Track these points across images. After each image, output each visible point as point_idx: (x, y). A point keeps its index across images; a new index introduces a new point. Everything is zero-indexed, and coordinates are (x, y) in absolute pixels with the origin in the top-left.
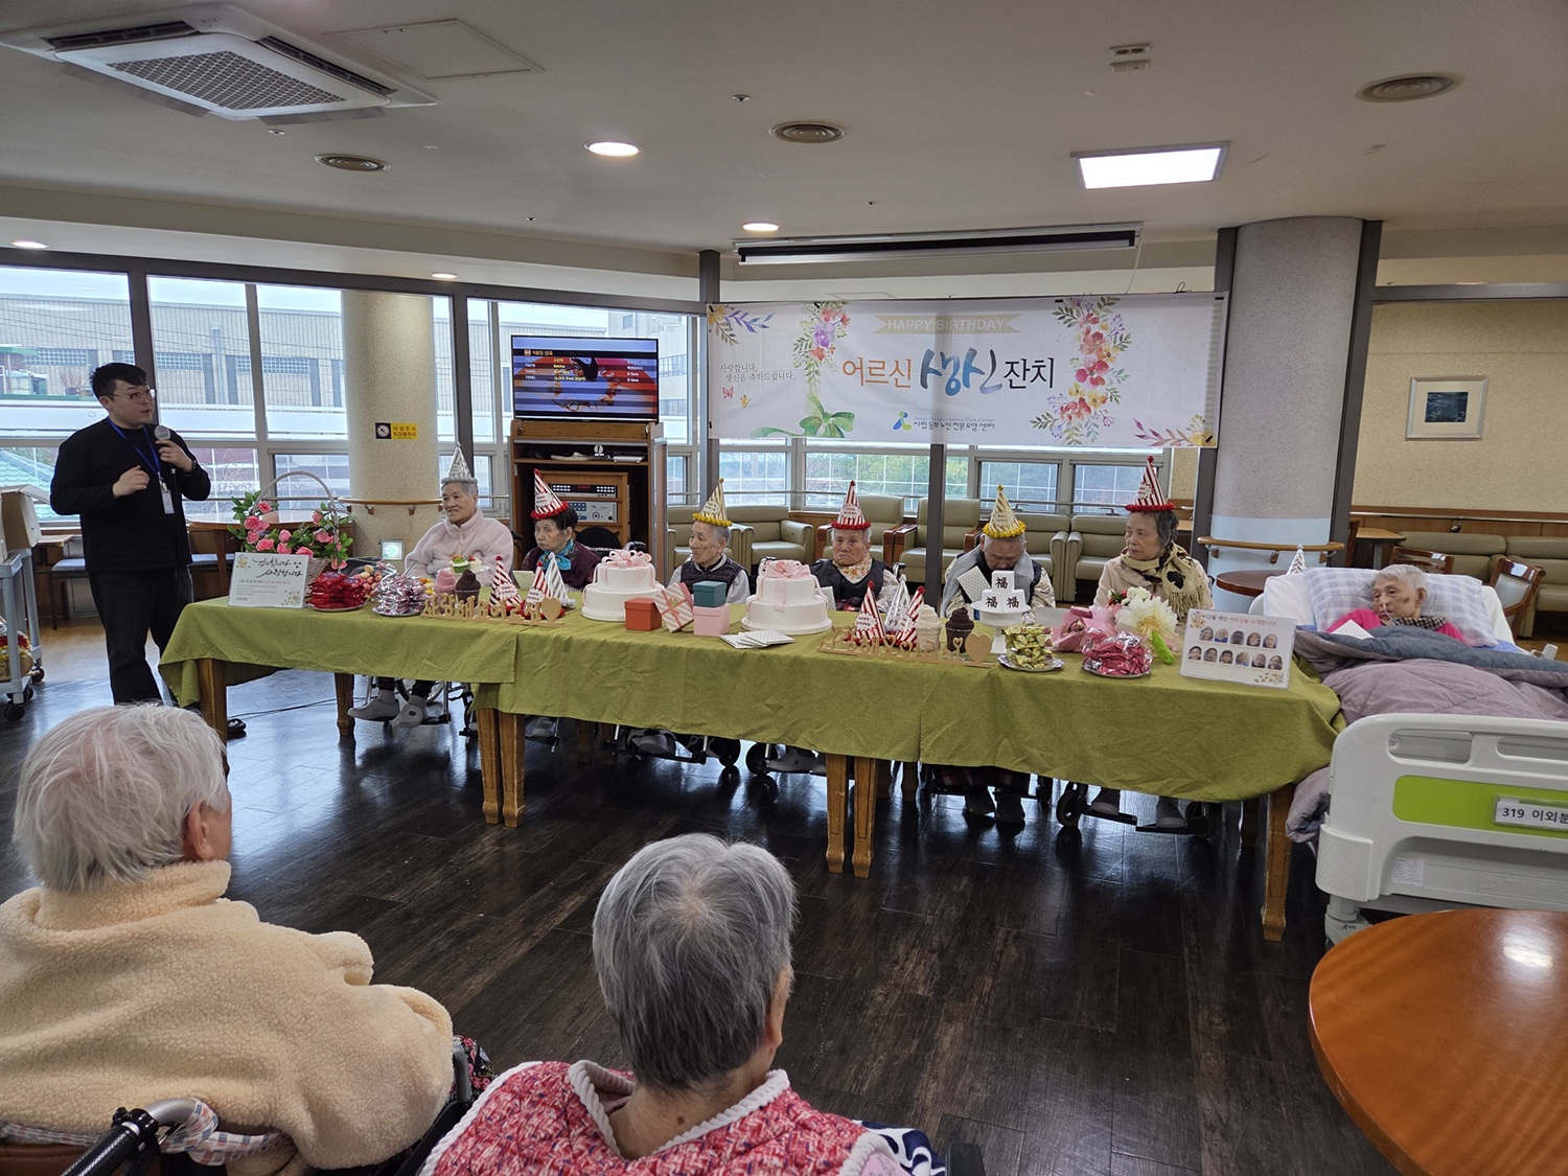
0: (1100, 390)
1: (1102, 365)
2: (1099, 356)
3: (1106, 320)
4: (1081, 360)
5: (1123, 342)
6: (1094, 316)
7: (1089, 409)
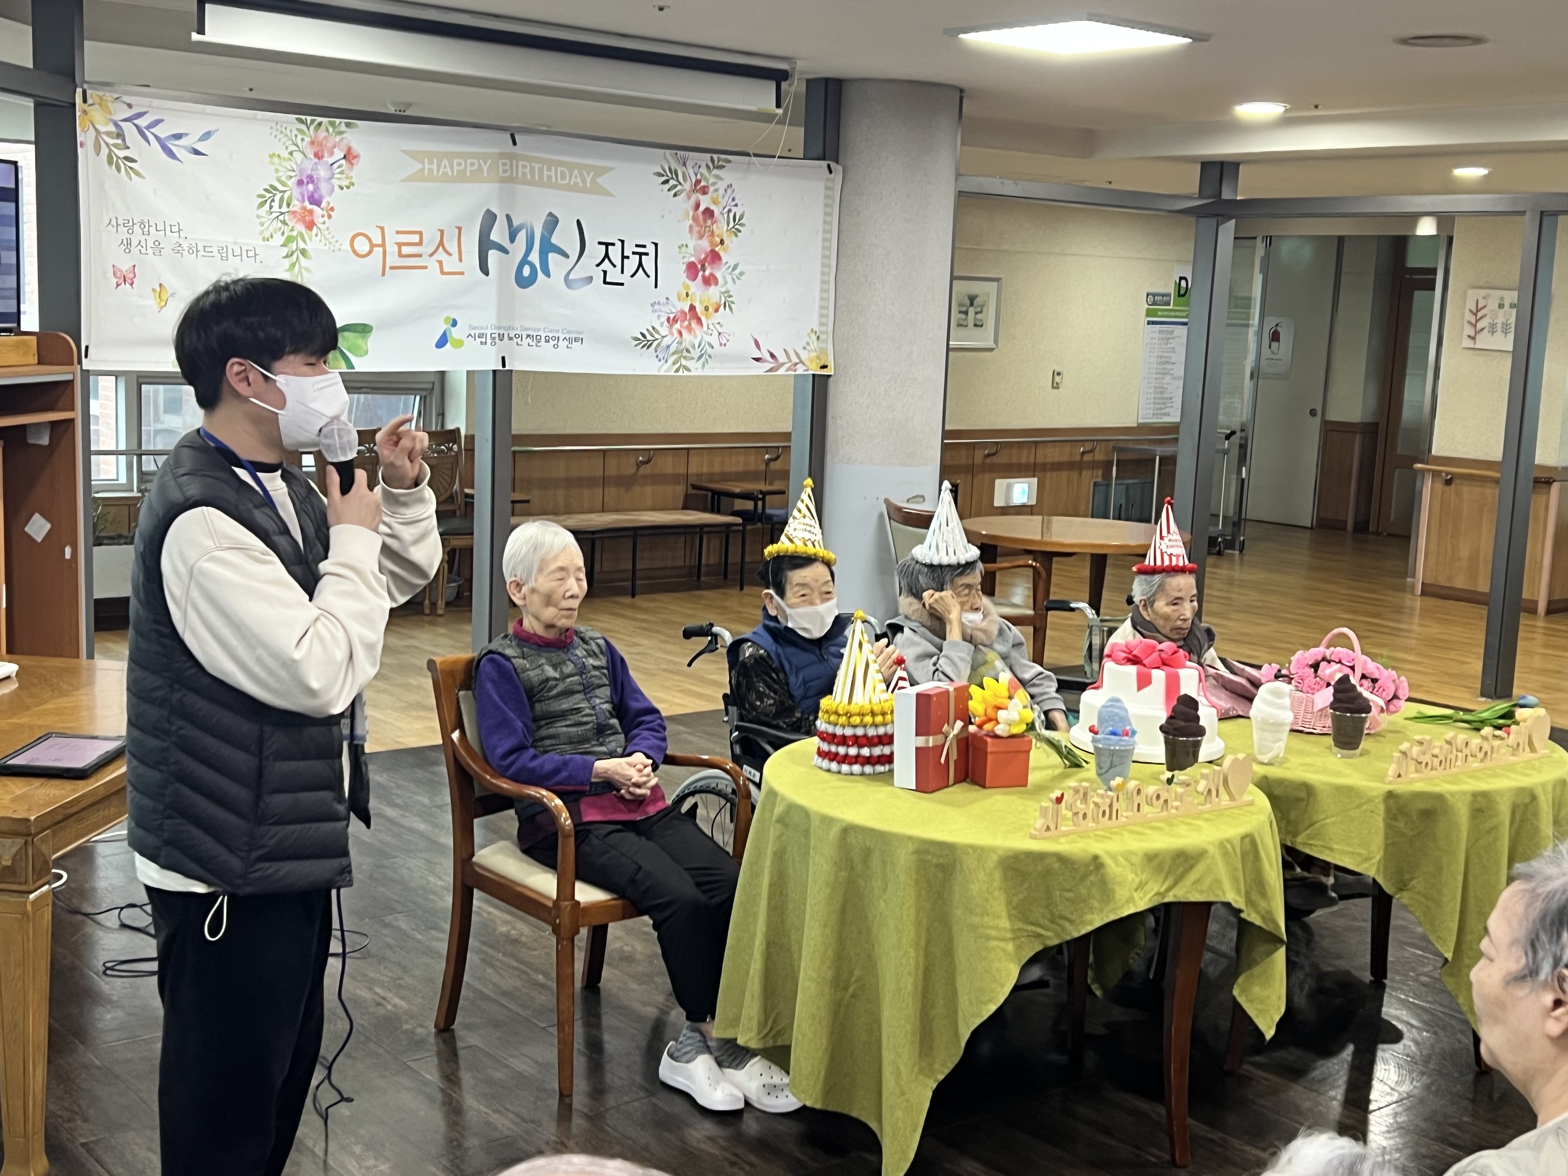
0: (714, 293)
1: (715, 257)
2: (712, 243)
3: (716, 190)
4: (691, 246)
5: (737, 224)
6: (703, 183)
7: (699, 321)
